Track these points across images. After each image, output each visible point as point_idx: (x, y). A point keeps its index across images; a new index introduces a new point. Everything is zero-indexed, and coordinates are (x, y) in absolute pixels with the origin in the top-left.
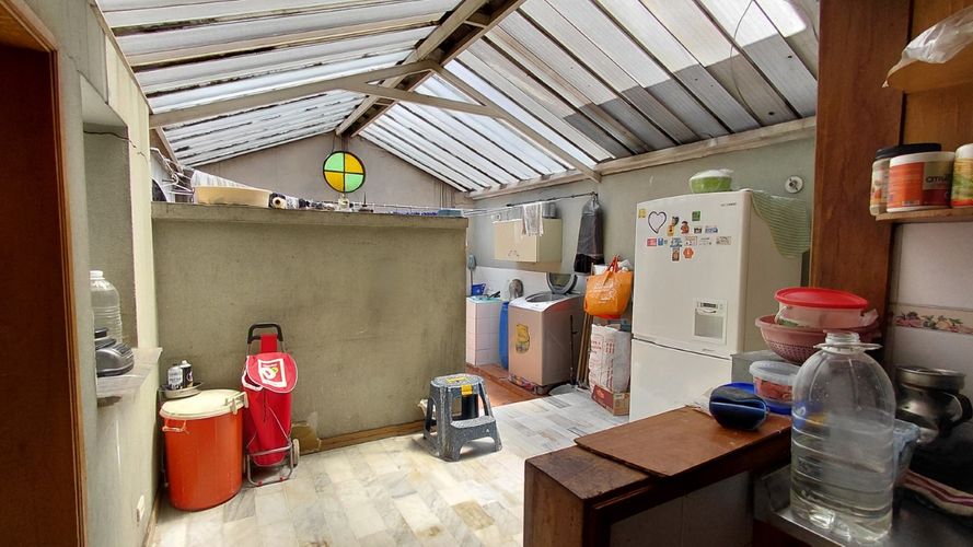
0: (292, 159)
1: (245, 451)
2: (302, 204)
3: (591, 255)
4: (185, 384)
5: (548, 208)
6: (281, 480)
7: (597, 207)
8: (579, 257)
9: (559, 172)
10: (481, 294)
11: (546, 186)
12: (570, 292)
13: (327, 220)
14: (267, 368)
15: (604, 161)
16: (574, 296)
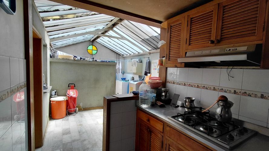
0: (80, 46)
1: (67, 109)
2: (81, 58)
3: (148, 72)
4: (55, 95)
5: (139, 60)
6: (74, 115)
7: (149, 60)
8: (145, 72)
9: (142, 52)
10: (125, 80)
11: (139, 55)
12: (143, 80)
13: (85, 62)
14: (72, 92)
15: (151, 50)
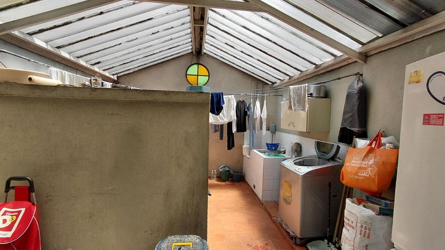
3: (354, 129)
5: (318, 90)
7: (361, 84)
8: (343, 130)
9: (328, 59)
10: (276, 149)
12: (333, 159)
15: (370, 42)
16: (336, 164)
